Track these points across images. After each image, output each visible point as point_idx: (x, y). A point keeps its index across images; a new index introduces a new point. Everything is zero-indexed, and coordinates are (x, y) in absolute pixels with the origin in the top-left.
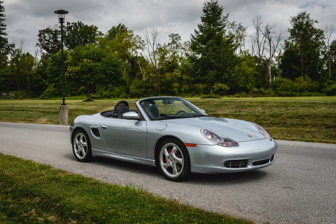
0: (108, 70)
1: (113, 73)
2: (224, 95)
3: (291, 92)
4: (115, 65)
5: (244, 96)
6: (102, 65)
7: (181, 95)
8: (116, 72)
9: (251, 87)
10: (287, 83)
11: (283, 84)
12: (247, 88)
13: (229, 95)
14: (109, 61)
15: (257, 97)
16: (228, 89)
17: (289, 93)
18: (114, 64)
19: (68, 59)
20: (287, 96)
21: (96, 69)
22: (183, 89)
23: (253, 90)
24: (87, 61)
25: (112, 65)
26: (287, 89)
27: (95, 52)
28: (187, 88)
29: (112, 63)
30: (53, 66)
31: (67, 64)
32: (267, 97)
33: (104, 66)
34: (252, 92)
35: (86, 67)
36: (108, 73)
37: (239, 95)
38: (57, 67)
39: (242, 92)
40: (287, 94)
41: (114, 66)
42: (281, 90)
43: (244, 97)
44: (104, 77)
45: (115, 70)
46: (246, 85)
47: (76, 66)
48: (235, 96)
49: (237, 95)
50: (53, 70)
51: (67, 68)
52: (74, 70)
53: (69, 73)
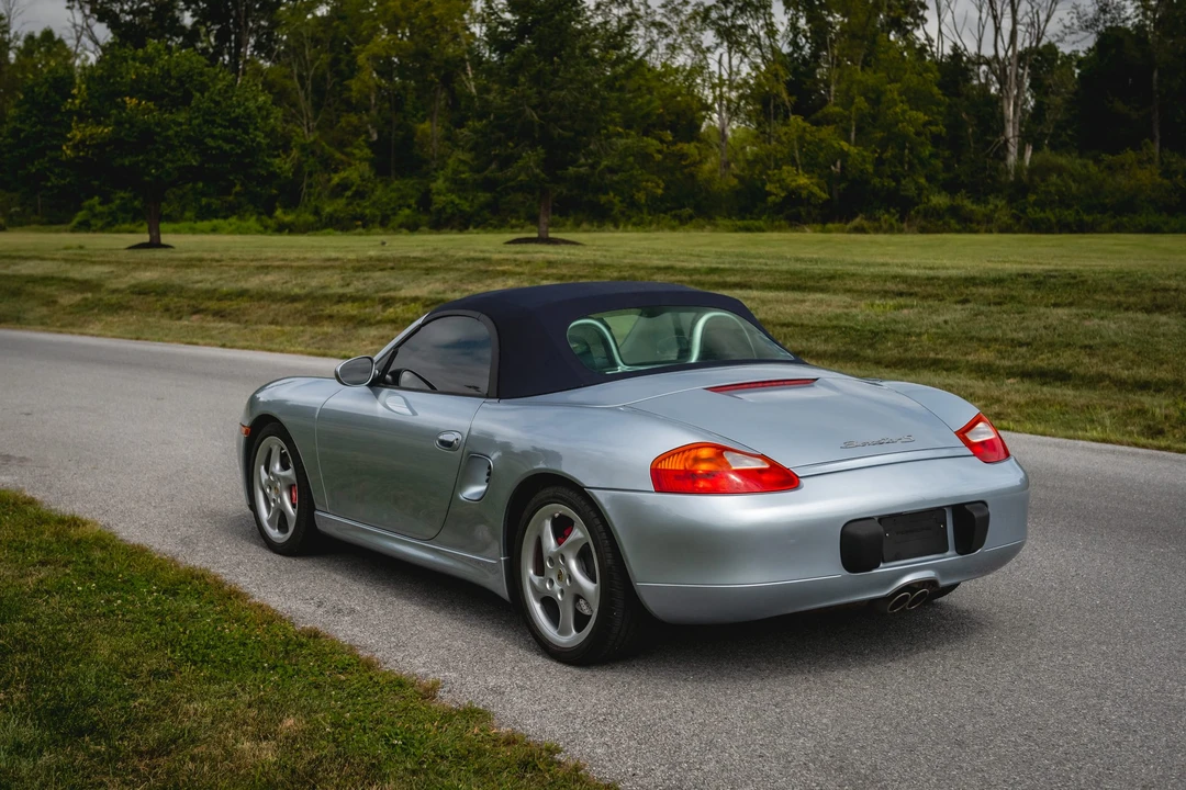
0: (213, 137)
1: (227, 147)
2: (805, 223)
3: (1078, 212)
4: (237, 118)
5: (885, 226)
6: (190, 121)
7: (634, 220)
8: (241, 143)
9: (920, 189)
10: (1072, 175)
11: (1054, 178)
12: (902, 193)
13: (824, 222)
14: (217, 103)
15: (938, 232)
16: (825, 196)
17: (1069, 215)
18: (233, 115)
19: (74, 97)
20: (1060, 232)
21: (164, 134)
22: (641, 197)
23: (929, 200)
24: (139, 104)
25: (226, 120)
26: (1064, 201)
27: (173, 73)
28: (660, 191)
29: (229, 114)
30: (22, 122)
31: (70, 113)
32: (976, 232)
33: (195, 122)
34: (918, 212)
35: (132, 126)
36: (212, 148)
37: (866, 224)
38: (34, 126)
39: (882, 211)
40: (1059, 222)
41: (235, 123)
42: (1041, 205)
43: (885, 232)
44: (195, 164)
45: (235, 136)
46: (898, 181)
47: (99, 123)
48: (849, 226)
49: (857, 221)
50: (22, 135)
51: (70, 129)
52: (91, 136)
53: (76, 147)
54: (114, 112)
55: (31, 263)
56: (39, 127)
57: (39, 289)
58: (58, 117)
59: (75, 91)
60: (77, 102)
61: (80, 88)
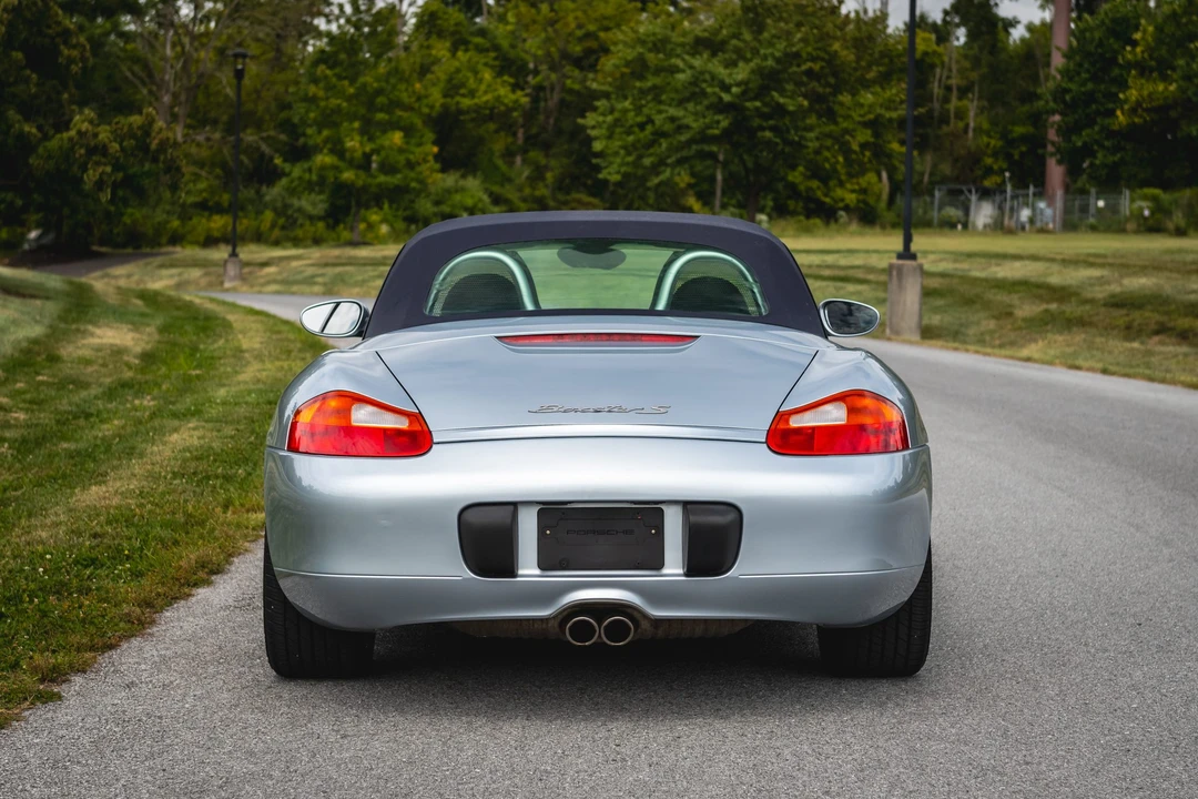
19: (1134, 44)
30: (1071, 79)
31: (1129, 65)
38: (1084, 84)
47: (1163, 78)
50: (1068, 97)
51: (1124, 86)
52: (1150, 95)
53: (1134, 111)
54: (1181, 62)
55: (1017, 264)
56: (1090, 86)
57: (1001, 297)
58: (1116, 71)
59: (1138, 36)
60: (1139, 49)
61: (1145, 31)
